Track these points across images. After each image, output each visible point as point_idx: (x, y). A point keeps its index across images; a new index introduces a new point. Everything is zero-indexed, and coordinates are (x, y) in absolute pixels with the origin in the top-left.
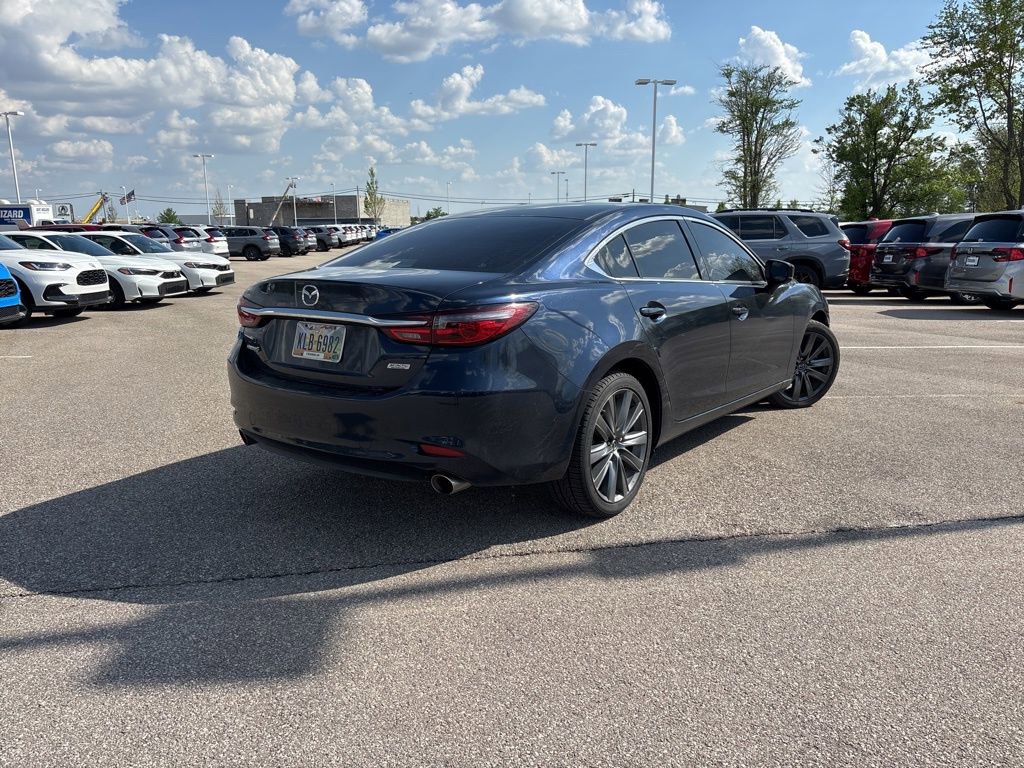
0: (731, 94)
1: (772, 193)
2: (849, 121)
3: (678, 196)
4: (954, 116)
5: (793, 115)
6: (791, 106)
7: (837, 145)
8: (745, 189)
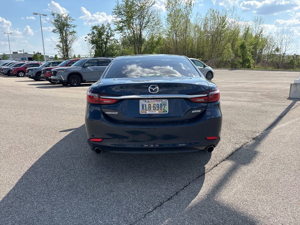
0: (55, 21)
1: (72, 52)
2: (93, 33)
3: (38, 52)
4: (121, 34)
5: (75, 29)
6: (74, 27)
7: (91, 39)
8: (64, 51)
